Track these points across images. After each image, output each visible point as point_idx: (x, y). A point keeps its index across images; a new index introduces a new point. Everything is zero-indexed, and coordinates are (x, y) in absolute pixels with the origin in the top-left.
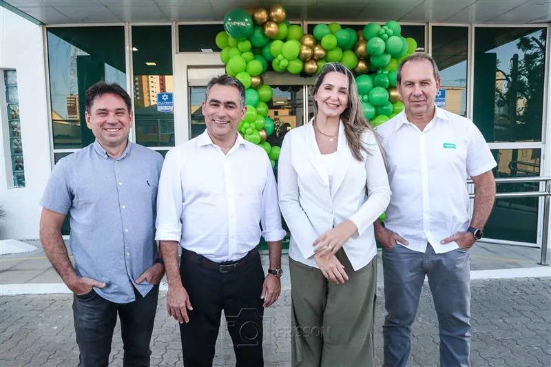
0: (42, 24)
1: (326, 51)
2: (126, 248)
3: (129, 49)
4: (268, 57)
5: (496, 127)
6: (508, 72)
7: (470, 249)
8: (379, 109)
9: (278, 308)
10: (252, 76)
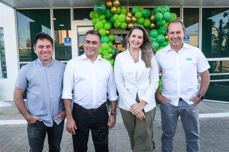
0: (14, 8)
1: (137, 19)
2: (51, 104)
3: (52, 19)
4: (112, 21)
5: (212, 51)
6: (218, 28)
7: (199, 104)
8: (161, 44)
9: (117, 130)
10: (106, 30)
